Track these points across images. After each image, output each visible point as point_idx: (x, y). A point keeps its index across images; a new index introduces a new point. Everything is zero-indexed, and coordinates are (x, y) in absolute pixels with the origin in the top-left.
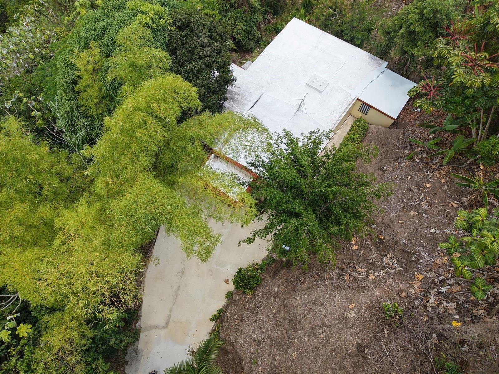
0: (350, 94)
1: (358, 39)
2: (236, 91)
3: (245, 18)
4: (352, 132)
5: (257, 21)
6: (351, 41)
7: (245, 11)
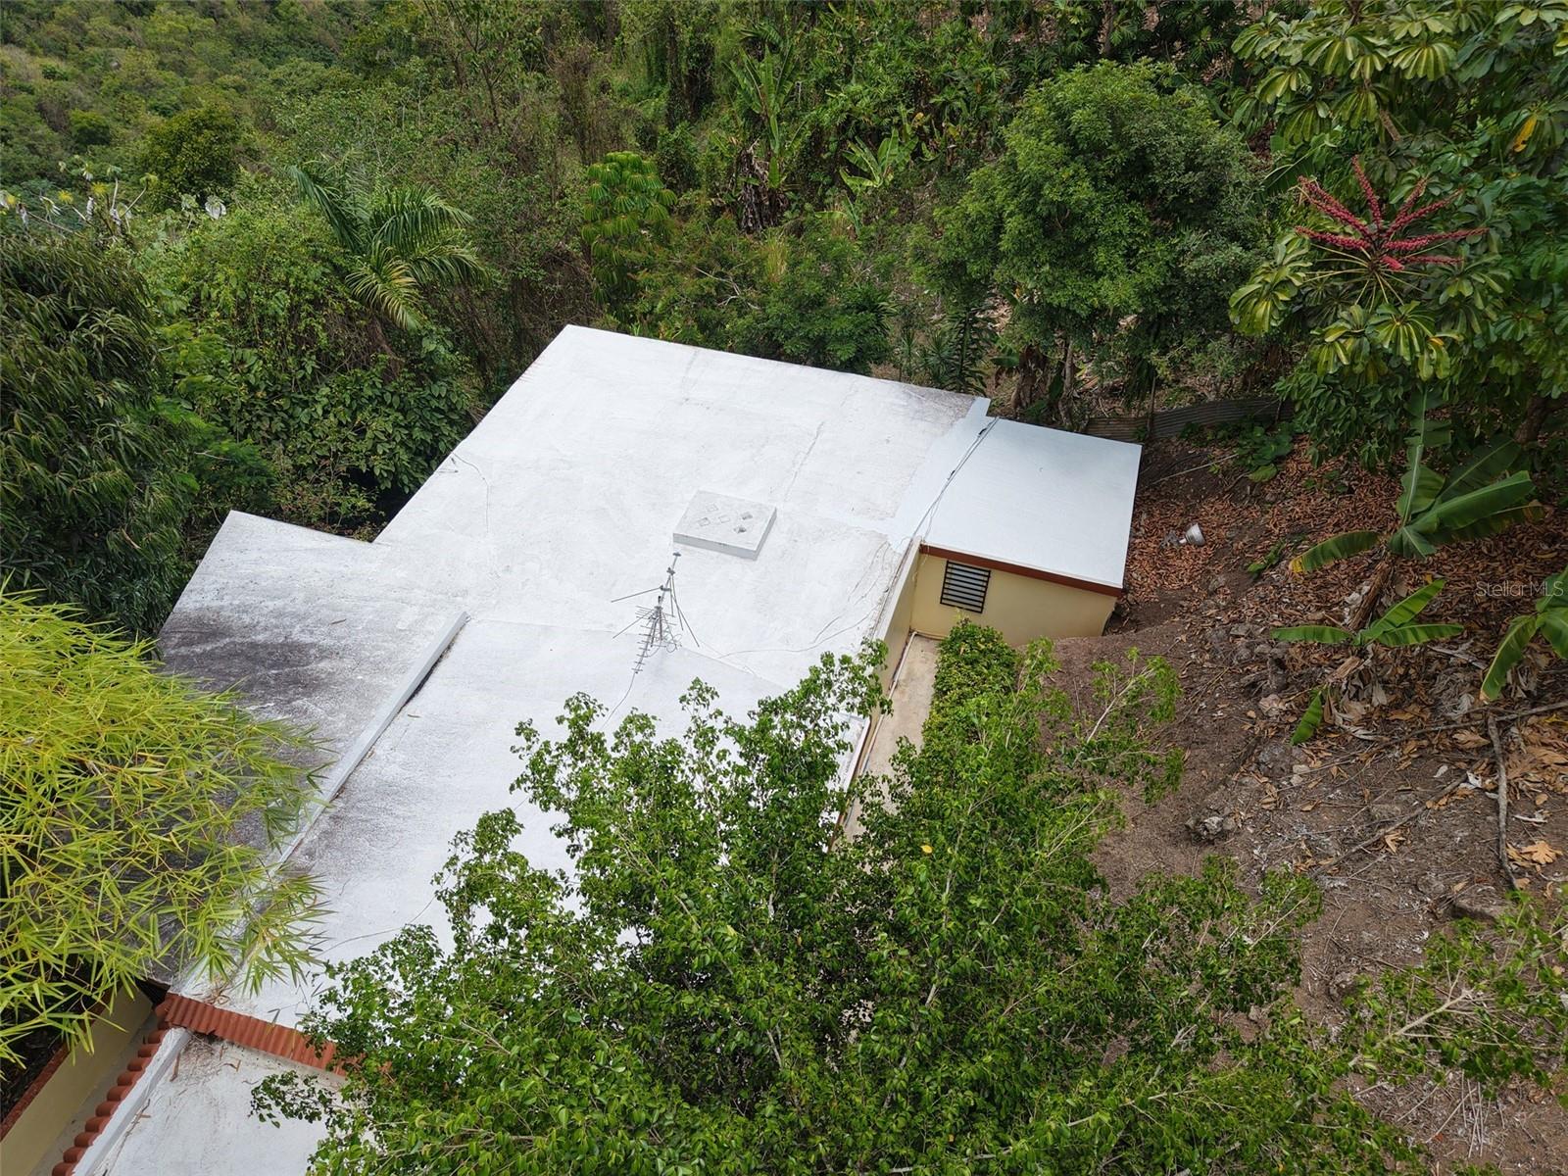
0: (880, 536)
1: (840, 340)
2: (327, 642)
3: (396, 399)
4: (954, 694)
5: (452, 408)
6: (818, 355)
7: (387, 375)
